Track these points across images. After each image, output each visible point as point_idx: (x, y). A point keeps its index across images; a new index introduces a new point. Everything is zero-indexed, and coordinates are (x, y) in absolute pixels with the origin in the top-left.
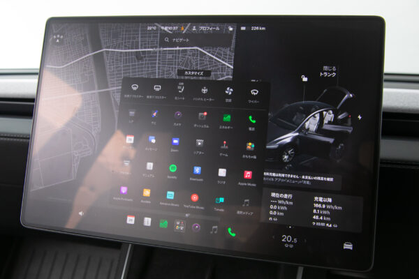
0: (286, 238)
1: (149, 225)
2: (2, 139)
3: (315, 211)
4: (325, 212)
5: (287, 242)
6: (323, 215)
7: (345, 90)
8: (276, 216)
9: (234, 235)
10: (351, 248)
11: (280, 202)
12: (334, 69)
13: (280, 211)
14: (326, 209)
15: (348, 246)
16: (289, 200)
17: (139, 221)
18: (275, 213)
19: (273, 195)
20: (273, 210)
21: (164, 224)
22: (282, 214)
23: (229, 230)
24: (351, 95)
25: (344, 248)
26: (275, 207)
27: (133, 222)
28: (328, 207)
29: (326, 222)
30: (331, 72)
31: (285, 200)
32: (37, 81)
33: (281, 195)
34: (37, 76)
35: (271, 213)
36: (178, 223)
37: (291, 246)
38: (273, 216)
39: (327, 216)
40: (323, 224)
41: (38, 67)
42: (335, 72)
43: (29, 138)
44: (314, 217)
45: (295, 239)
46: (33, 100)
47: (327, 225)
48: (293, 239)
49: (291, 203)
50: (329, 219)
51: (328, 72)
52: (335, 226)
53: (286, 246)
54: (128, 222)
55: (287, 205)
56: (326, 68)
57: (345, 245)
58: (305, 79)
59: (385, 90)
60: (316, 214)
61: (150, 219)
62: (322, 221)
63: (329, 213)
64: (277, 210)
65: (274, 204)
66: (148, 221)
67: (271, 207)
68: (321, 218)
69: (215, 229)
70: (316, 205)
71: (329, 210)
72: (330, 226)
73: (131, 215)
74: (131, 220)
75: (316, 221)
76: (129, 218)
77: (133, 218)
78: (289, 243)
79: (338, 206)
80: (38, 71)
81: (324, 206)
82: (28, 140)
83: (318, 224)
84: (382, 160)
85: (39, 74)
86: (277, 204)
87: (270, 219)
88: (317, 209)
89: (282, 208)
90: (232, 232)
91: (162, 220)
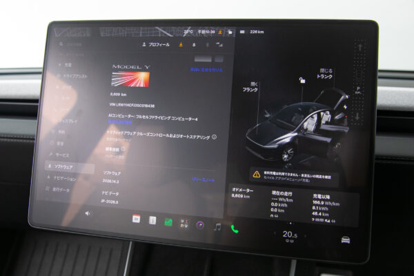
0: (287, 234)
1: (155, 223)
2: (2, 140)
3: (314, 208)
4: (323, 209)
5: (287, 238)
6: (322, 211)
7: (341, 92)
8: (277, 213)
9: (236, 232)
10: (349, 242)
11: (280, 199)
12: (331, 71)
13: (281, 208)
14: (324, 206)
15: (346, 240)
16: (289, 197)
17: (145, 219)
18: (276, 210)
19: (274, 193)
20: (274, 207)
21: (169, 222)
22: (283, 211)
23: (232, 227)
24: (347, 97)
25: (342, 242)
26: (276, 205)
27: (138, 221)
28: (327, 203)
29: (325, 218)
30: (328, 74)
31: (285, 197)
32: (40, 81)
33: (282, 193)
34: (41, 76)
35: (272, 210)
36: (182, 221)
37: (292, 241)
38: (274, 213)
39: (325, 212)
40: (322, 220)
41: (42, 66)
42: (331, 74)
43: (34, 139)
44: (313, 213)
45: (295, 235)
46: (36, 101)
47: (326, 220)
48: (293, 235)
49: (292, 200)
50: (327, 215)
51: (325, 74)
52: (334, 221)
53: (287, 241)
54: (134, 221)
55: (287, 203)
56: (322, 70)
57: (343, 239)
58: (303, 81)
59: (379, 89)
60: (315, 211)
61: (155, 218)
62: (322, 217)
63: (327, 209)
64: (278, 207)
65: (275, 202)
66: (153, 220)
67: (272, 204)
68: (320, 214)
69: (218, 227)
70: (315, 202)
71: (328, 206)
72: (329, 221)
73: (137, 214)
74: (136, 219)
75: (315, 217)
76: (134, 217)
77: (139, 218)
78: (290, 239)
79: (336, 202)
80: (41, 70)
81: (323, 203)
82: (31, 141)
83: (317, 220)
84: (380, 158)
85: (42, 73)
86: (278, 202)
87: (272, 215)
88: (316, 205)
89: (283, 205)
90: (235, 229)
91: (166, 219)
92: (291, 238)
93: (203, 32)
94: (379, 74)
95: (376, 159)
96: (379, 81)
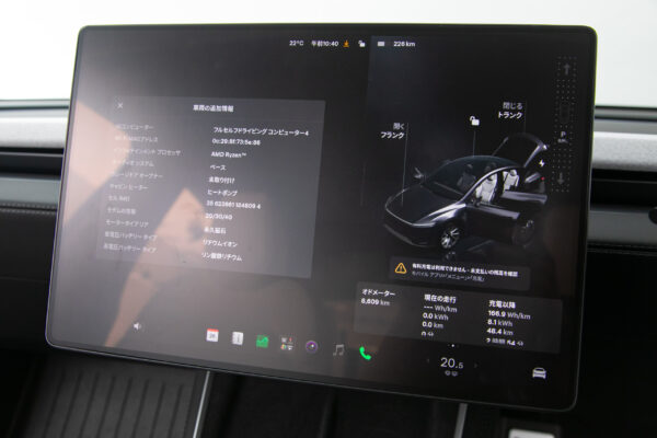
0: (447, 362)
1: (241, 343)
3: (490, 322)
4: (505, 323)
5: (448, 368)
6: (503, 328)
7: (536, 140)
8: (432, 329)
9: (368, 357)
10: (544, 377)
11: (438, 308)
12: (520, 106)
13: (438, 321)
14: (506, 318)
15: (539, 373)
16: (451, 305)
17: (226, 337)
18: (430, 325)
19: (428, 297)
20: (428, 320)
21: (263, 342)
22: (440, 326)
23: (362, 350)
24: (545, 147)
25: (534, 376)
26: (431, 316)
27: (216, 339)
28: (510, 315)
29: (507, 337)
30: (515, 111)
31: (445, 304)
32: (65, 120)
33: (440, 298)
34: (67, 112)
35: (424, 324)
36: (284, 340)
37: (455, 374)
38: (427, 329)
39: (508, 328)
40: (502, 341)
41: (68, 96)
42: (520, 111)
43: (56, 210)
44: (489, 331)
45: (460, 364)
46: (60, 151)
47: (509, 342)
48: (457, 364)
49: (455, 310)
50: (511, 333)
51: (509, 111)
52: (521, 343)
53: (447, 373)
54: (209, 339)
55: (448, 313)
56: (506, 105)
57: (535, 371)
58: (475, 122)
59: (597, 135)
60: (492, 326)
61: (241, 335)
62: (501, 336)
63: (511, 324)
64: (433, 320)
65: (428, 311)
66: (238, 338)
67: (425, 315)
68: (500, 332)
69: (340, 349)
70: (492, 313)
71: (512, 319)
72: (513, 343)
73: (213, 328)
74: (213, 336)
75: (491, 336)
76: (209, 333)
77: (216, 333)
78: (451, 370)
79: (524, 314)
80: (68, 103)
81: (504, 314)
82: (53, 213)
83: (495, 341)
84: (590, 242)
85: (69, 108)
86: (434, 311)
87: (424, 333)
88: (493, 318)
89: (441, 317)
90: (366, 353)
91: (259, 336)
92: (454, 369)
93: (320, 44)
94: (597, 112)
95: (590, 246)
96: (596, 123)
